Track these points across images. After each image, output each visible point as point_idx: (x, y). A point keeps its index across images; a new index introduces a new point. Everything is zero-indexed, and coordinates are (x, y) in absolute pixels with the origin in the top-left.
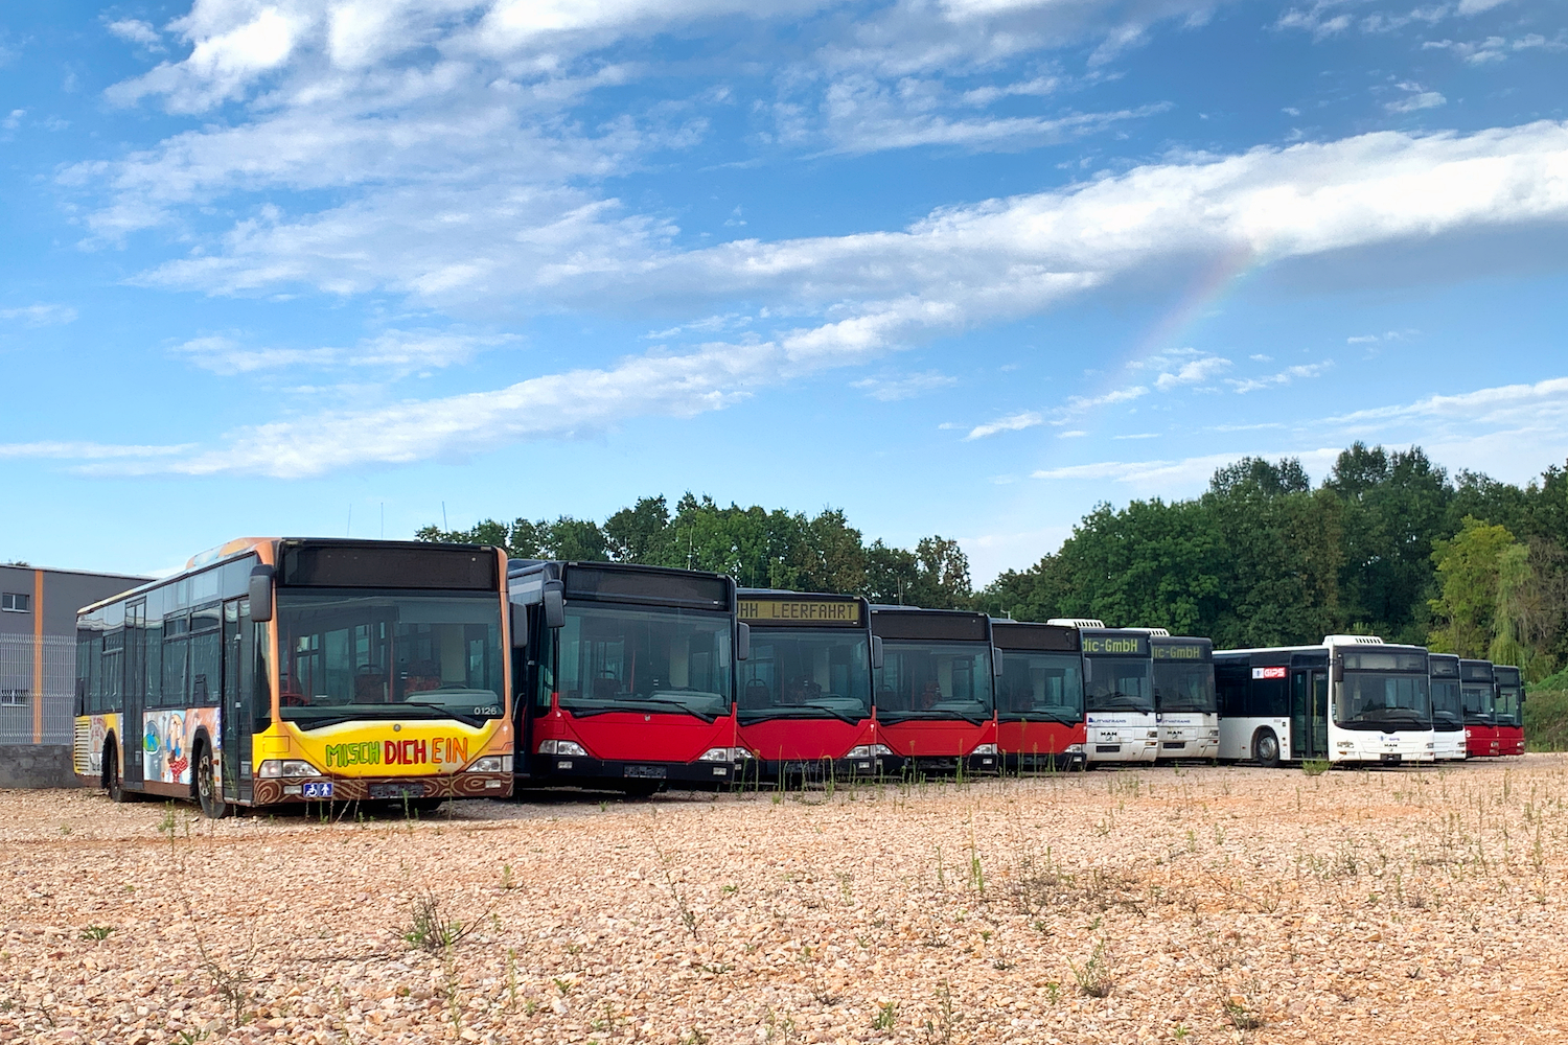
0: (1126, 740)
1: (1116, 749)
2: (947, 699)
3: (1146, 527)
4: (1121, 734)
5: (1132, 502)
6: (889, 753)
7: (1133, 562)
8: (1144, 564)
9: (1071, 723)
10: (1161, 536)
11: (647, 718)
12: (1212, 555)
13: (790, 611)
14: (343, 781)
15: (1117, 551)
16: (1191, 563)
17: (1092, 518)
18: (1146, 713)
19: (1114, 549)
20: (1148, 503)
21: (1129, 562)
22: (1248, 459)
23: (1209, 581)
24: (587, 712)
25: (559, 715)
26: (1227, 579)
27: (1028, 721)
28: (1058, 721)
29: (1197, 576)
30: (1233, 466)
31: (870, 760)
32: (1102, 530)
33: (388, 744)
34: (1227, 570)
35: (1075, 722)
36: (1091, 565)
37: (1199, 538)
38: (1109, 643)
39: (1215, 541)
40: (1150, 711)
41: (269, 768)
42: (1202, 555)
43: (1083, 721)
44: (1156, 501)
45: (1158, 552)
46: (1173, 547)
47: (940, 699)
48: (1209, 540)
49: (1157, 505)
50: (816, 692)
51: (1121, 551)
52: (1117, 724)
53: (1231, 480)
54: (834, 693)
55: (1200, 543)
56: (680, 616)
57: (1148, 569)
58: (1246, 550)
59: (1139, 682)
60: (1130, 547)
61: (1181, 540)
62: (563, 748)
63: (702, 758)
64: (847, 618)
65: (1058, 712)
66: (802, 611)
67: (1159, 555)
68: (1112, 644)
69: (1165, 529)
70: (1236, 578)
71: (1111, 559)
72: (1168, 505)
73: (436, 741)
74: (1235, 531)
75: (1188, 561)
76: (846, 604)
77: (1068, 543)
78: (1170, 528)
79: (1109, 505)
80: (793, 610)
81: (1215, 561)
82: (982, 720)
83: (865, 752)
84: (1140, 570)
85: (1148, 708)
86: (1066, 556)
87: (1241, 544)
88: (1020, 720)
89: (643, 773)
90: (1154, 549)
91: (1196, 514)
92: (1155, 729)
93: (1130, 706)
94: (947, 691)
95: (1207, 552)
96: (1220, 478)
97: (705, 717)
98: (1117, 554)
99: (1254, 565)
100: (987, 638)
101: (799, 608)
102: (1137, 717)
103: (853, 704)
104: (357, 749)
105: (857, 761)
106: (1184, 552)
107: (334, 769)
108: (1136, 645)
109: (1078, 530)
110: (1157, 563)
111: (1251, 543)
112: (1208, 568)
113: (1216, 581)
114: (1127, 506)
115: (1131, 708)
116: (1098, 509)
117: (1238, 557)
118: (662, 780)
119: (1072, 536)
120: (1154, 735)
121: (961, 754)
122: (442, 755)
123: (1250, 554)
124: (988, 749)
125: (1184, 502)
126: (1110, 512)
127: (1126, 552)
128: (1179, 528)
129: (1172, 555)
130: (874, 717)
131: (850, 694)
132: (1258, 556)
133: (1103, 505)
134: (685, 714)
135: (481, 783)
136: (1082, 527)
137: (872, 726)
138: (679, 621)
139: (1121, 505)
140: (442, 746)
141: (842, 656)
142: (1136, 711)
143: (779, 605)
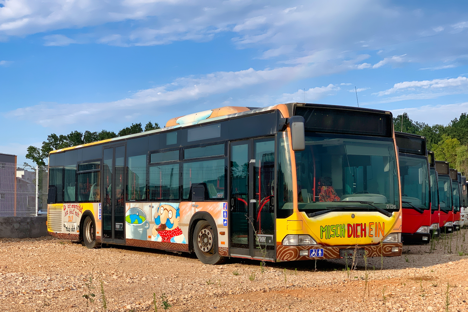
14: (328, 247)
33: (349, 225)
41: (289, 240)
73: (371, 224)
104: (334, 228)
107: (324, 241)
122: (373, 232)
135: (390, 249)
137: (439, 214)
140: (373, 227)
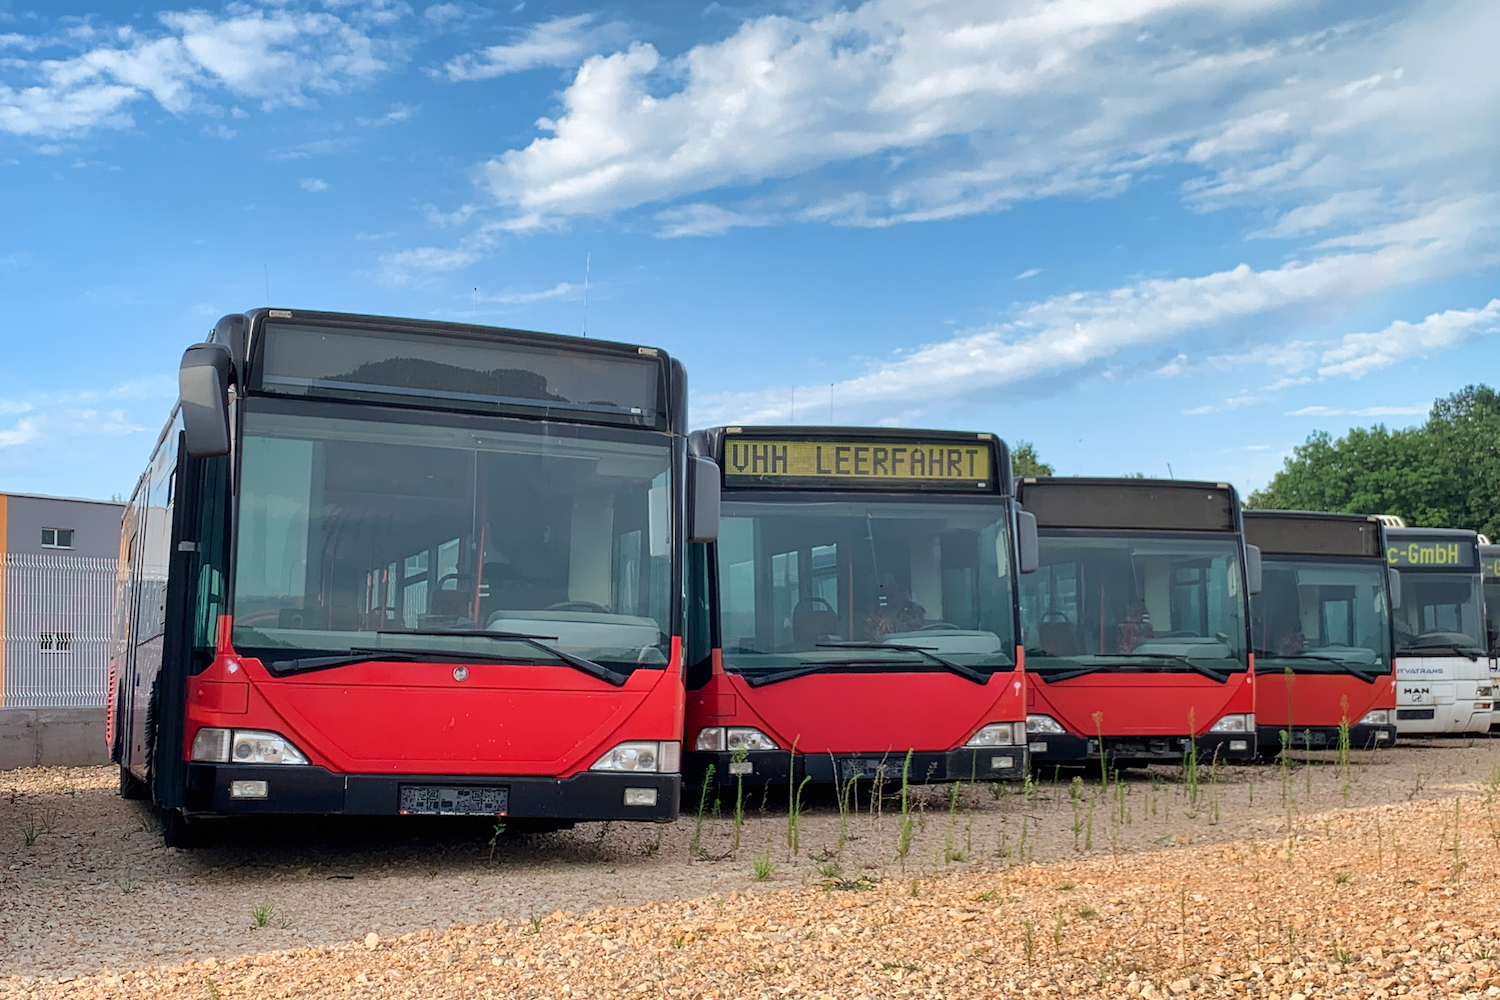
0: (1444, 701)
1: (1428, 714)
2: (1165, 635)
3: (1367, 457)
4: (1437, 690)
5: (1352, 431)
6: (1058, 730)
7: (1353, 495)
8: (1364, 497)
9: (1369, 676)
10: (1384, 467)
11: (460, 674)
12: (1441, 487)
13: (852, 460)
15: (1336, 483)
16: (1418, 496)
17: (1305, 449)
18: (1474, 657)
19: (1333, 481)
20: (1369, 431)
21: (1348, 497)
22: (1471, 388)
23: (1437, 514)
24: (304, 663)
25: (233, 668)
26: (1458, 512)
27: (1297, 672)
28: (1348, 672)
29: (1424, 509)
30: (1455, 395)
31: (1013, 752)
32: (1318, 463)
34: (1458, 502)
35: (1375, 674)
36: (1306, 499)
37: (1426, 469)
38: (1414, 550)
39: (1444, 472)
40: (1480, 655)
42: (1430, 487)
43: (1390, 672)
44: (1378, 429)
45: (1381, 483)
46: (1398, 478)
47: (1150, 634)
48: (1437, 470)
49: (1380, 433)
50: (914, 619)
51: (1340, 483)
52: (1429, 676)
53: (1453, 410)
54: (951, 621)
55: (1428, 474)
56: (546, 439)
57: (1370, 503)
58: (1478, 482)
59: (1458, 611)
60: (1349, 480)
61: (1406, 470)
62: (246, 748)
63: (597, 766)
64: (966, 476)
65: (1346, 655)
66: (877, 462)
67: (1382, 487)
68: (1418, 551)
69: (1388, 459)
70: (1468, 511)
71: (1329, 492)
72: (1390, 434)
74: (1466, 462)
75: (1413, 492)
76: (963, 449)
77: (1281, 478)
78: (1393, 458)
79: (1326, 435)
80: (858, 460)
81: (1444, 493)
82: (1228, 672)
83: (1004, 736)
84: (1361, 503)
85: (1475, 650)
86: (1278, 491)
87: (1473, 475)
88: (1281, 671)
89: (447, 804)
90: (1377, 481)
91: (1422, 443)
92: (1489, 683)
93: (1449, 647)
94: (1160, 621)
95: (1435, 483)
96: (1441, 407)
97: (601, 670)
98: (1336, 486)
99: (1487, 497)
100: (1232, 527)
101: (869, 455)
102: (1462, 663)
103: (983, 645)
105: (987, 754)
106: (1410, 483)
108: (1456, 554)
109: (1291, 462)
110: (1379, 495)
111: (1484, 473)
112: (1437, 500)
113: (1445, 515)
114: (1346, 435)
115: (1451, 651)
116: (1313, 439)
117: (1470, 488)
118: (495, 820)
119: (1283, 469)
120: (1486, 691)
121: (1192, 732)
123: (1483, 485)
124: (1239, 724)
125: (1407, 432)
126: (1326, 443)
127: (1345, 485)
128: (1403, 459)
129: (1394, 486)
130: (1021, 666)
131: (975, 624)
132: (1493, 487)
133: (1318, 434)
134: (554, 663)
136: (1295, 458)
137: (1017, 685)
138: (546, 452)
139: (1339, 436)
141: (963, 553)
142: (1460, 655)
143: (829, 449)
